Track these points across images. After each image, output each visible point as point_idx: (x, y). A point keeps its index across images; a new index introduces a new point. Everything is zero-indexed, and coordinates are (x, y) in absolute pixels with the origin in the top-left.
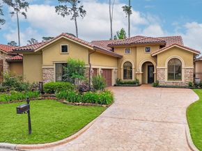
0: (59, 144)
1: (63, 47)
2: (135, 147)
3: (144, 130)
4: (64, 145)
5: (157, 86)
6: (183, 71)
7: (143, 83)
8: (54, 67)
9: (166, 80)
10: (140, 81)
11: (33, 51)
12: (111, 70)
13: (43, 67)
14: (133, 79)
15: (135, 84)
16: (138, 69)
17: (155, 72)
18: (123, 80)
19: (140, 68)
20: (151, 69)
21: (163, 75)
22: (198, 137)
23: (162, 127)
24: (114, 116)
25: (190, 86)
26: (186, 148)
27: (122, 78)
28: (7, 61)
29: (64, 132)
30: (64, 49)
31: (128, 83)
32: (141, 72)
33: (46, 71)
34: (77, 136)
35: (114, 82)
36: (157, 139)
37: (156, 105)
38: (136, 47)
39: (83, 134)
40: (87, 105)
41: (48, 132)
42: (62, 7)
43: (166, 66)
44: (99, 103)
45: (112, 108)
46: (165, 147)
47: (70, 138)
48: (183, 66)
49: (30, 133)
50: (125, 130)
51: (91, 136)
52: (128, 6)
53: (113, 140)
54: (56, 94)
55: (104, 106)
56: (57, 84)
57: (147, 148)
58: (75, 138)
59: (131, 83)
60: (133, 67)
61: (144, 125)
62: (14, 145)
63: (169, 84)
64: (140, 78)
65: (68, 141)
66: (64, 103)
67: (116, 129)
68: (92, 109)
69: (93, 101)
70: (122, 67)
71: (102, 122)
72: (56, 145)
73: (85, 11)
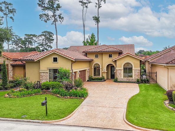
0: (63, 120)
1: (54, 58)
2: (99, 120)
3: (104, 112)
4: (65, 120)
5: (116, 81)
6: (133, 71)
7: (108, 79)
8: (48, 71)
9: (122, 77)
10: (105, 78)
11: (33, 60)
12: (85, 70)
13: (40, 71)
14: (101, 76)
15: (102, 80)
16: (104, 69)
17: (115, 72)
18: (94, 77)
19: (105, 69)
20: (113, 69)
21: (120, 74)
22: (129, 115)
23: (113, 110)
24: (89, 105)
25: (138, 82)
26: (122, 120)
27: (93, 75)
28: (11, 65)
29: (64, 114)
30: (55, 60)
31: (97, 79)
32: (106, 72)
33: (42, 74)
34: (71, 116)
35: (87, 79)
36: (110, 116)
37: (113, 97)
38: (102, 54)
39: (74, 115)
40: (72, 98)
41: (56, 114)
42: (45, 15)
43: (122, 68)
44: (80, 96)
45: (87, 99)
46: (113, 120)
47: (67, 117)
48: (133, 68)
49: (47, 115)
50: (95, 112)
51: (78, 116)
52: (97, 16)
53: (88, 118)
54: (51, 90)
55: (83, 98)
56: (50, 83)
57: (104, 120)
58: (70, 117)
59: (99, 79)
60: (101, 67)
61: (104, 109)
62: (41, 121)
63: (124, 80)
64: (105, 76)
65: (67, 119)
66: (58, 97)
67: (90, 112)
68: (75, 100)
69: (76, 95)
70: (93, 67)
71: (82, 108)
72: (61, 120)
73: (63, 18)
